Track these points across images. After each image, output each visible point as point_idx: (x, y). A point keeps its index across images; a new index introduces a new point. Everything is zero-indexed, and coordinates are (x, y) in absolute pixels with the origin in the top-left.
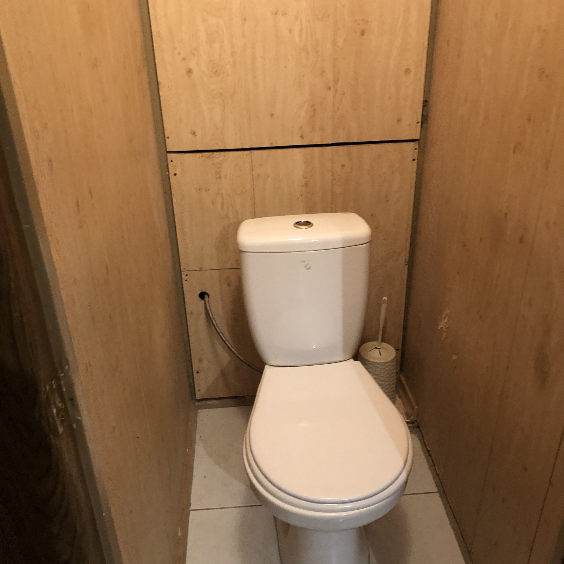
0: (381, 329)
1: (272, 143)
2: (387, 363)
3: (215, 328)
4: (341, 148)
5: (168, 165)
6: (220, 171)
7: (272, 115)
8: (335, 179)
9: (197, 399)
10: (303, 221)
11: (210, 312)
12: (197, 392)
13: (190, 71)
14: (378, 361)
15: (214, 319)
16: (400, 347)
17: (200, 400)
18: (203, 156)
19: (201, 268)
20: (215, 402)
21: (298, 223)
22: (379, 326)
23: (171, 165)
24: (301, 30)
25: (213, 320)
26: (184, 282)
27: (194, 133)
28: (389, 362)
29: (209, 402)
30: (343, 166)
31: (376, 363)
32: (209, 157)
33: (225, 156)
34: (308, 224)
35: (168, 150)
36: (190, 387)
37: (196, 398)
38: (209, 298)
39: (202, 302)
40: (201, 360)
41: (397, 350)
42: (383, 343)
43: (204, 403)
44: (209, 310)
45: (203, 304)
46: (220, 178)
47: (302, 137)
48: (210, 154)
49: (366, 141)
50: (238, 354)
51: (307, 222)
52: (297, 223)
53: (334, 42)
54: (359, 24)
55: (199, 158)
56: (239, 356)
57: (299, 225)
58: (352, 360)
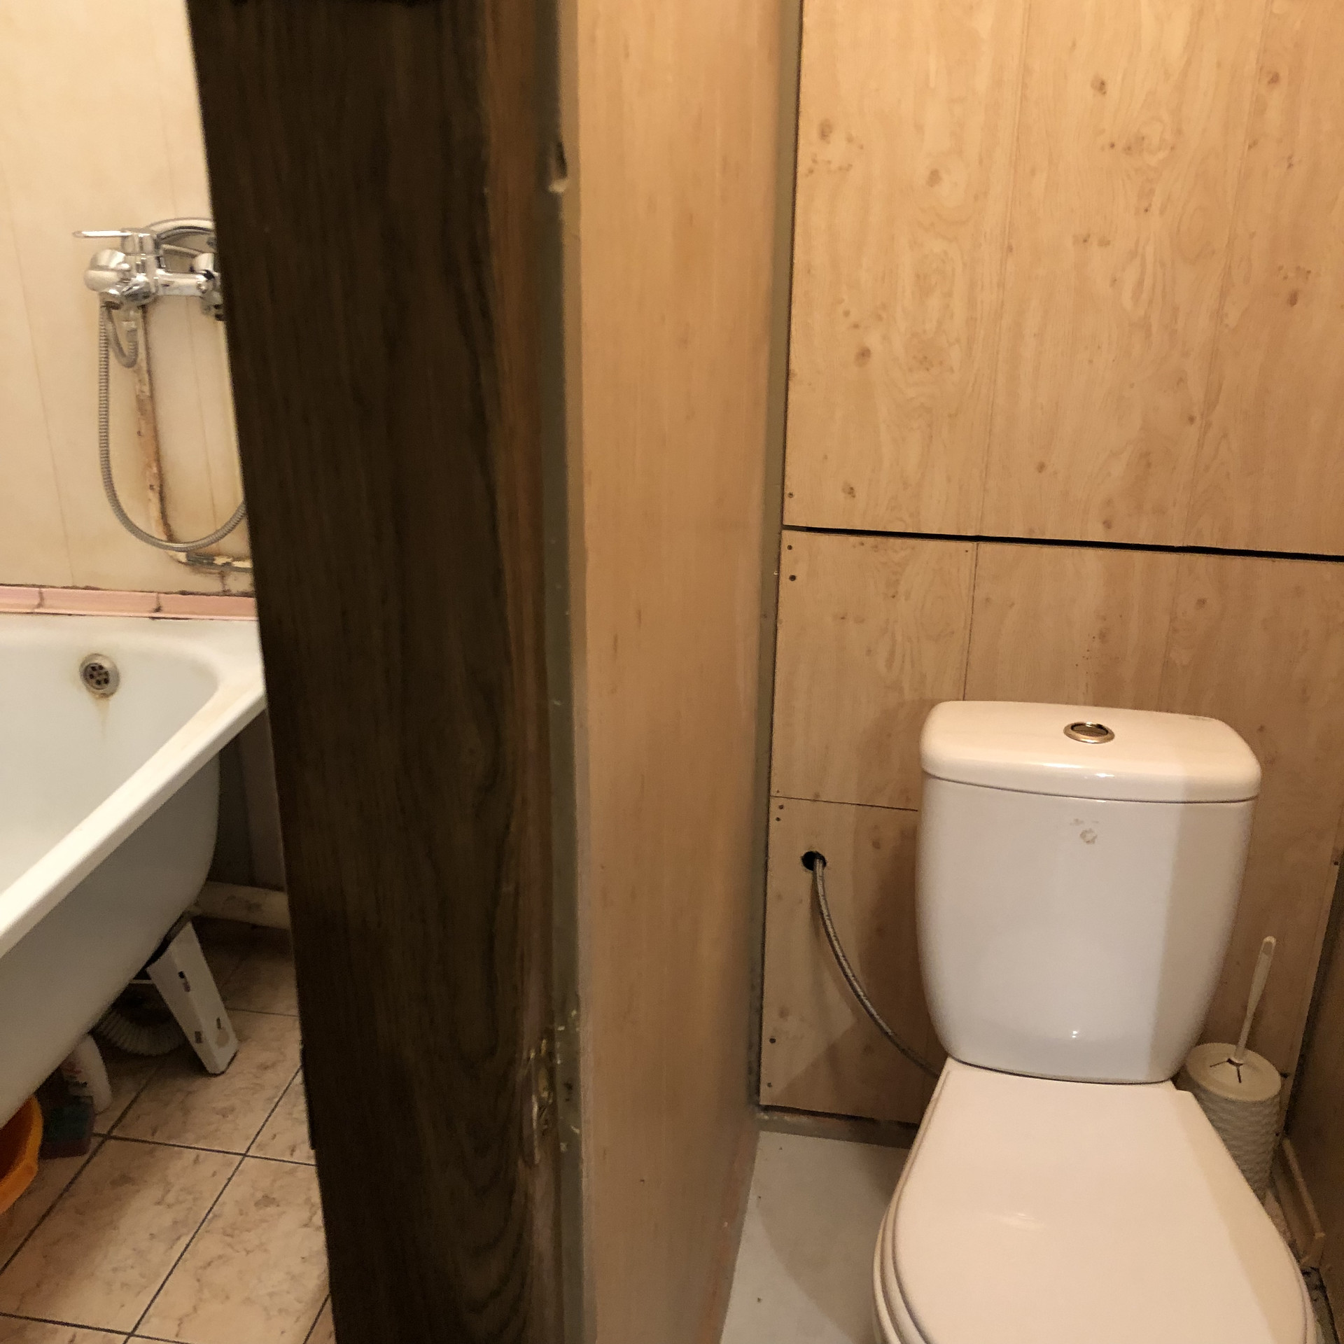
0: (1250, 1014)
1: (1031, 531)
2: (1255, 1104)
3: (831, 941)
4: (1201, 559)
5: (779, 554)
6: (897, 581)
7: (1041, 467)
8: (1175, 631)
9: (761, 1103)
10: (1089, 723)
11: (822, 902)
12: (763, 1088)
13: (864, 354)
14: (1231, 1096)
15: (830, 920)
16: (1292, 1069)
17: (767, 1109)
18: (862, 544)
19: (817, 795)
20: (804, 1119)
21: (1076, 728)
22: (1245, 1008)
23: (786, 556)
24: (1140, 283)
25: (828, 922)
26: (773, 822)
27: (851, 491)
28: (1261, 1103)
29: (788, 1118)
30: (1202, 602)
31: (1226, 1100)
32: (876, 547)
33: (913, 548)
34: (1101, 732)
35: (786, 522)
36: (750, 1071)
37: (759, 1102)
38: (825, 868)
39: (808, 875)
40: (783, 1014)
41: (1284, 1075)
42: (1250, 1052)
43: (776, 1116)
44: (821, 898)
45: (810, 882)
46: (894, 597)
47: (1108, 524)
48: (879, 539)
49: (1269, 550)
50: (877, 1017)
51: (1100, 726)
52: (1073, 727)
53: (1218, 315)
54: (1285, 278)
55: (854, 547)
56: (881, 1021)
57: (1079, 732)
58: (1170, 1084)
